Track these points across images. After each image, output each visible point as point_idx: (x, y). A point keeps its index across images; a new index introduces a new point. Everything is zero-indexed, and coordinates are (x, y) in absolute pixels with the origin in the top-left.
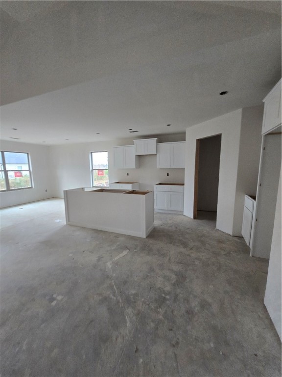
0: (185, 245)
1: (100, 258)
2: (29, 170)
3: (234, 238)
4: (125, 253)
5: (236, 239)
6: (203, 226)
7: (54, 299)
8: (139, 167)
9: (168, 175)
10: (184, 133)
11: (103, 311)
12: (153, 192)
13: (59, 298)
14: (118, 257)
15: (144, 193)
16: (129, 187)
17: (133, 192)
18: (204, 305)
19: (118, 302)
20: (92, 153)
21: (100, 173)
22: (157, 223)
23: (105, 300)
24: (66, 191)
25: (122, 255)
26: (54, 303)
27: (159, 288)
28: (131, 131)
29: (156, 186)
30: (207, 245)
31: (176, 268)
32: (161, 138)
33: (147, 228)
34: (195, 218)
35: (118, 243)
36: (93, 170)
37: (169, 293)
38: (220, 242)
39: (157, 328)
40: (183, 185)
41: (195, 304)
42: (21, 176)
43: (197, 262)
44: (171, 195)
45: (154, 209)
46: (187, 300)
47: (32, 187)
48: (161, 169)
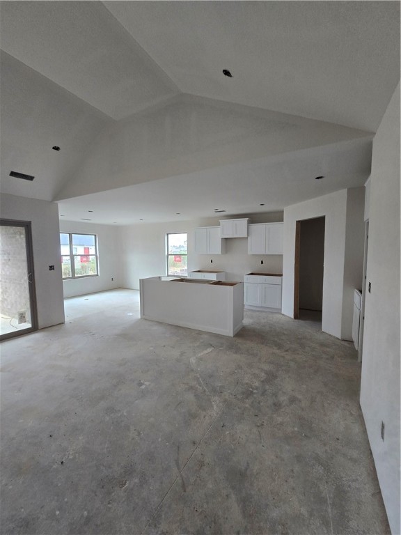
0: (279, 346)
1: (182, 354)
2: (96, 255)
3: (343, 343)
4: (209, 350)
5: (346, 344)
6: (305, 327)
7: (142, 384)
8: (226, 253)
9: (262, 263)
10: (282, 212)
11: (190, 397)
12: (242, 283)
13: (147, 383)
14: (202, 354)
15: (232, 285)
16: (213, 277)
17: (219, 283)
18: (293, 400)
19: (205, 391)
20: (168, 234)
21: (178, 259)
22: (247, 321)
23: (191, 388)
24: (143, 280)
25: (205, 352)
26: (143, 387)
27: (247, 384)
28: (217, 211)
29: (246, 277)
30: (307, 348)
31: (266, 367)
32: (253, 218)
33: (235, 325)
34: (296, 317)
35: (202, 341)
36: (168, 255)
37: (257, 389)
38: (322, 345)
39: (243, 414)
40: (281, 275)
41: (283, 399)
42: (88, 261)
43: (292, 364)
44: (265, 288)
45: (243, 305)
46: (275, 395)
47: (97, 275)
48: (253, 255)
